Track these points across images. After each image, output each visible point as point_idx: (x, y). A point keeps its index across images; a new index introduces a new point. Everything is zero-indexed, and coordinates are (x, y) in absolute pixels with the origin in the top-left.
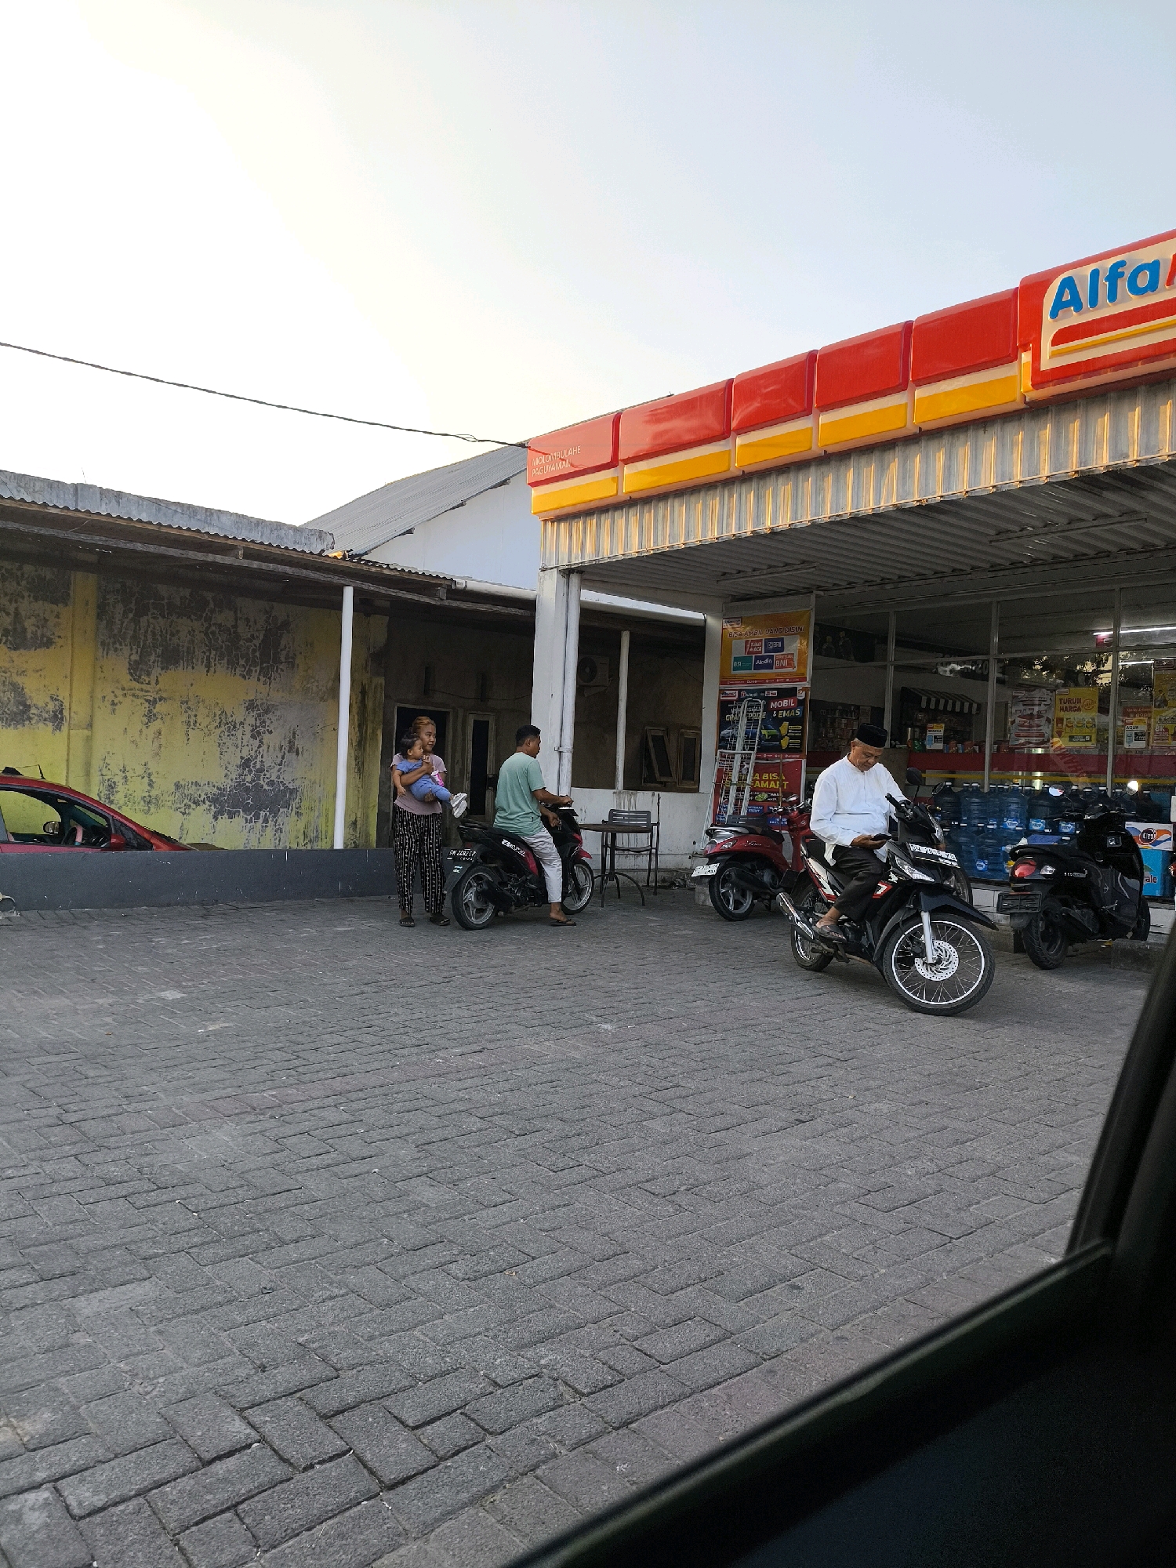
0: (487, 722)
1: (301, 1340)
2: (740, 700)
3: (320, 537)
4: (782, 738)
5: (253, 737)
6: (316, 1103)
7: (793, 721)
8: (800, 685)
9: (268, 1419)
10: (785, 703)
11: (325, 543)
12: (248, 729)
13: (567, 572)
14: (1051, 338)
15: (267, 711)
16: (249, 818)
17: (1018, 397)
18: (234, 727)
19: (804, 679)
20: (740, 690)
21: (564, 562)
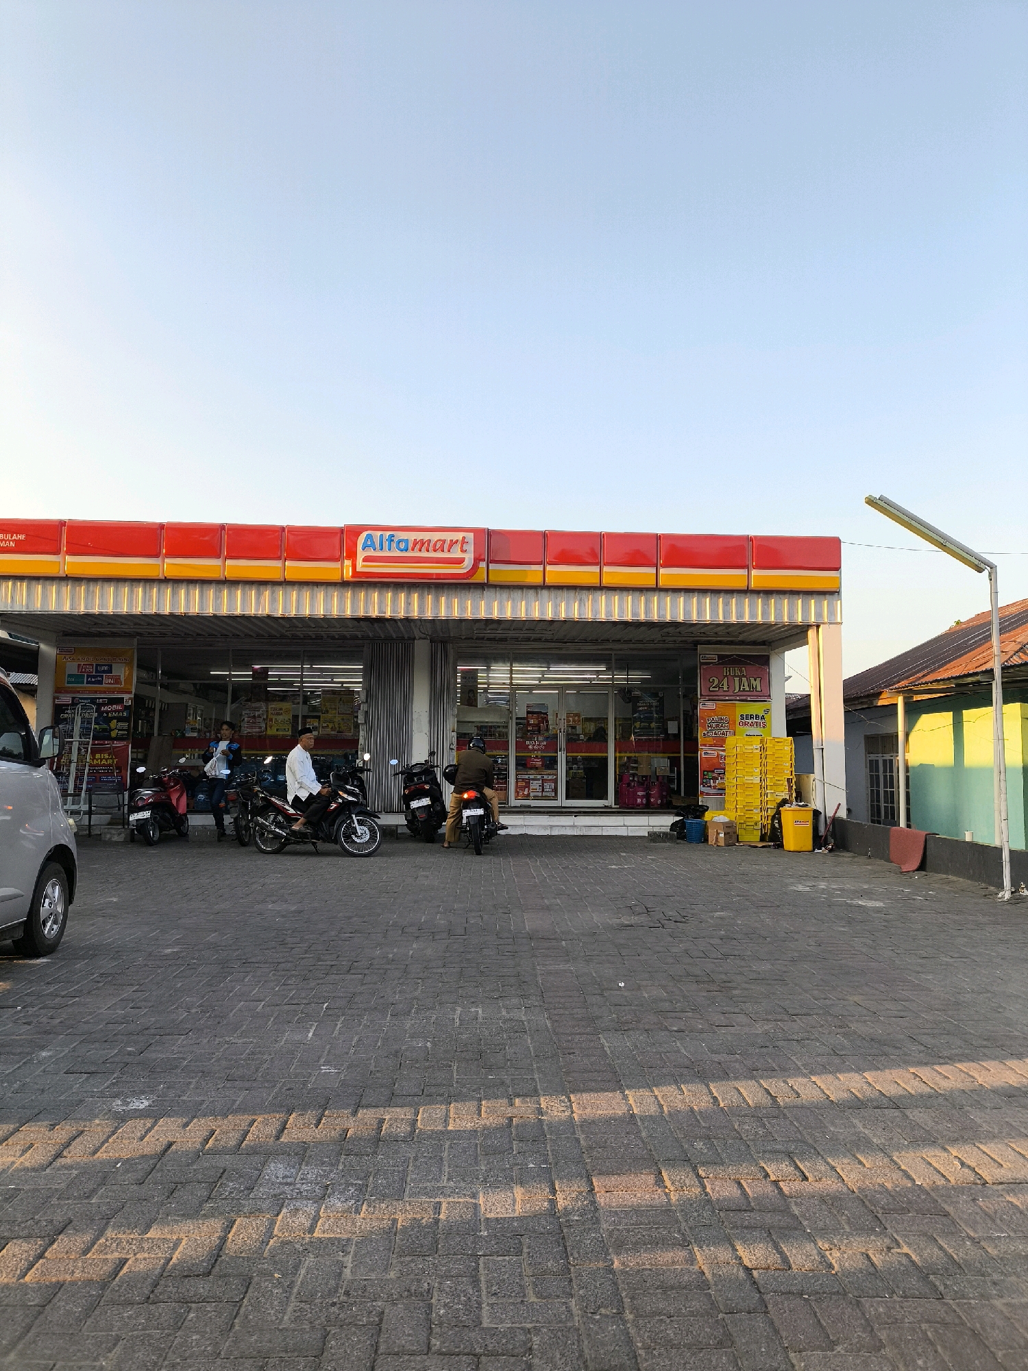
2: (74, 704)
4: (112, 730)
10: (115, 707)
14: (363, 557)
17: (342, 578)
19: (130, 693)
20: (73, 698)
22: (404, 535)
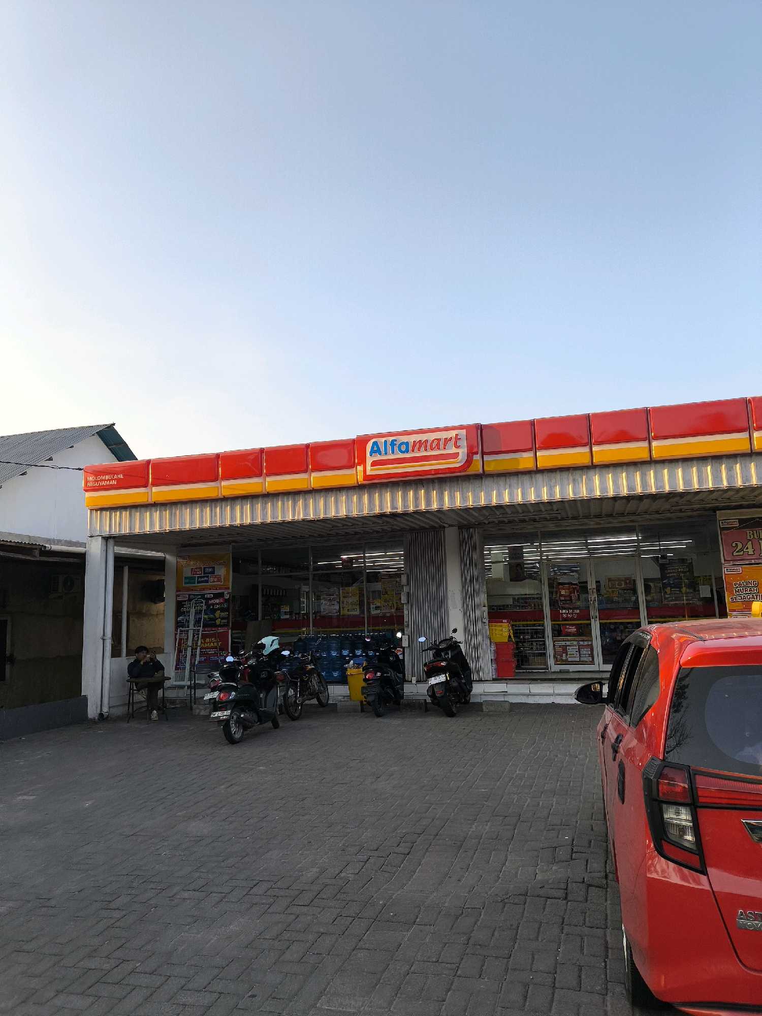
2: (190, 600)
4: (216, 619)
7: (222, 610)
8: (225, 591)
10: (217, 601)
13: (106, 539)
14: (370, 464)
17: (357, 482)
19: (228, 588)
20: (189, 595)
21: (106, 532)
22: (404, 439)
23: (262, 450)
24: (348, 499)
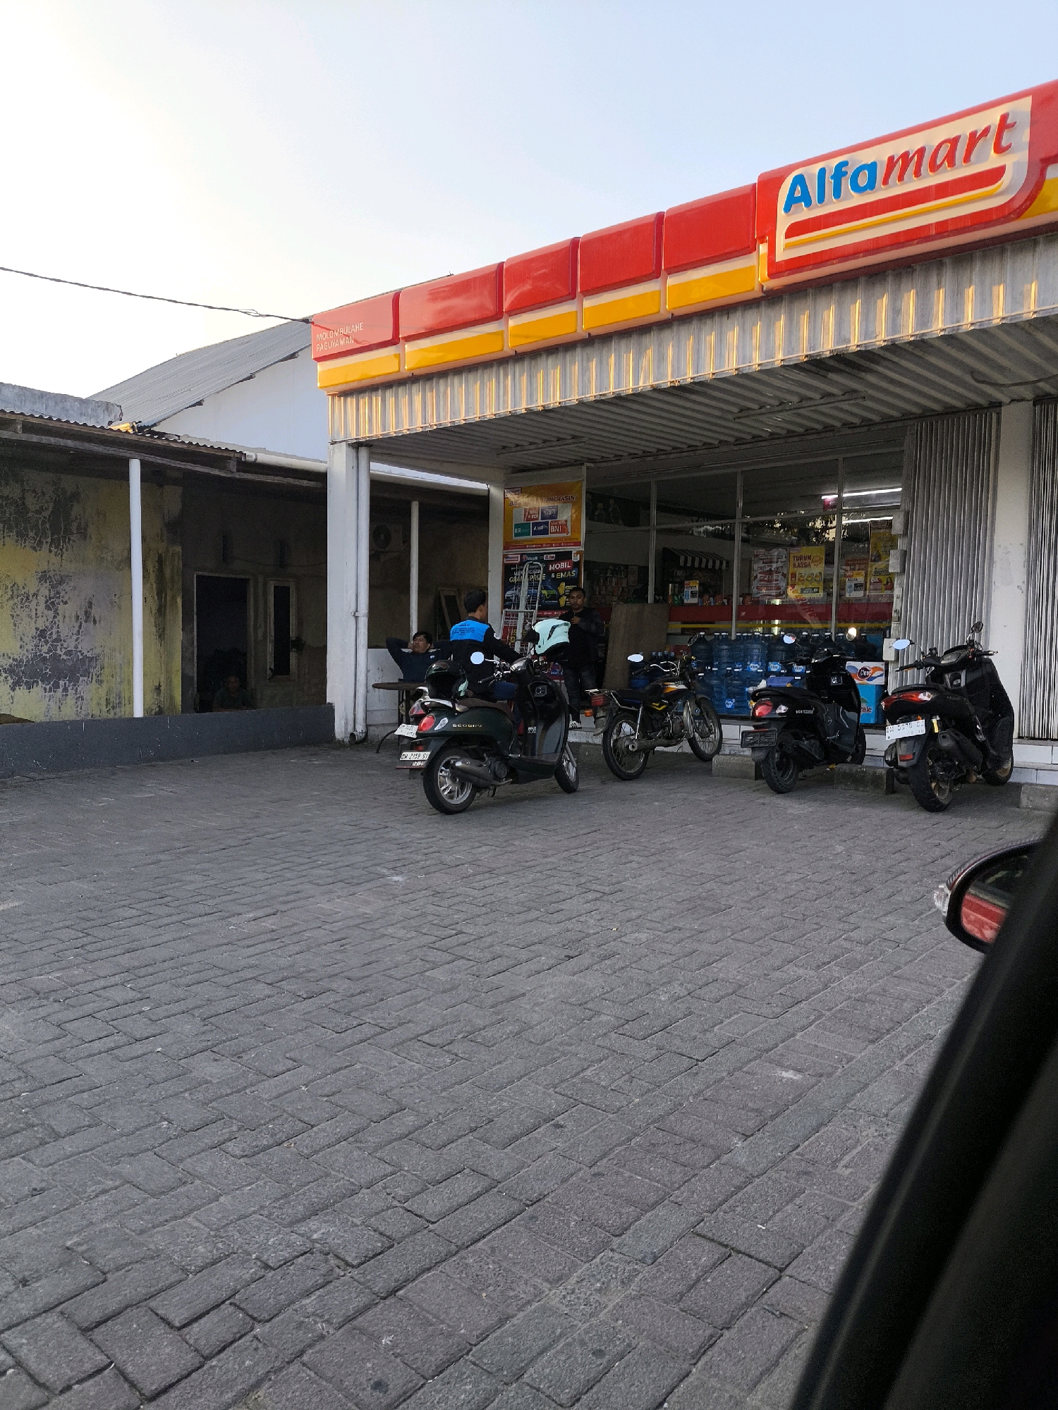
0: (288, 588)
1: (69, 1243)
2: (522, 563)
3: (107, 409)
4: (560, 596)
5: (48, 608)
6: (102, 983)
7: (568, 581)
8: (574, 549)
9: (24, 1341)
10: (563, 565)
11: (113, 415)
12: (42, 600)
13: (357, 446)
14: (784, 232)
15: (61, 582)
16: (48, 687)
17: (757, 288)
18: (28, 598)
19: (578, 544)
20: (522, 555)
21: (353, 436)
22: (866, 157)
23: (575, 243)
24: (744, 331)
